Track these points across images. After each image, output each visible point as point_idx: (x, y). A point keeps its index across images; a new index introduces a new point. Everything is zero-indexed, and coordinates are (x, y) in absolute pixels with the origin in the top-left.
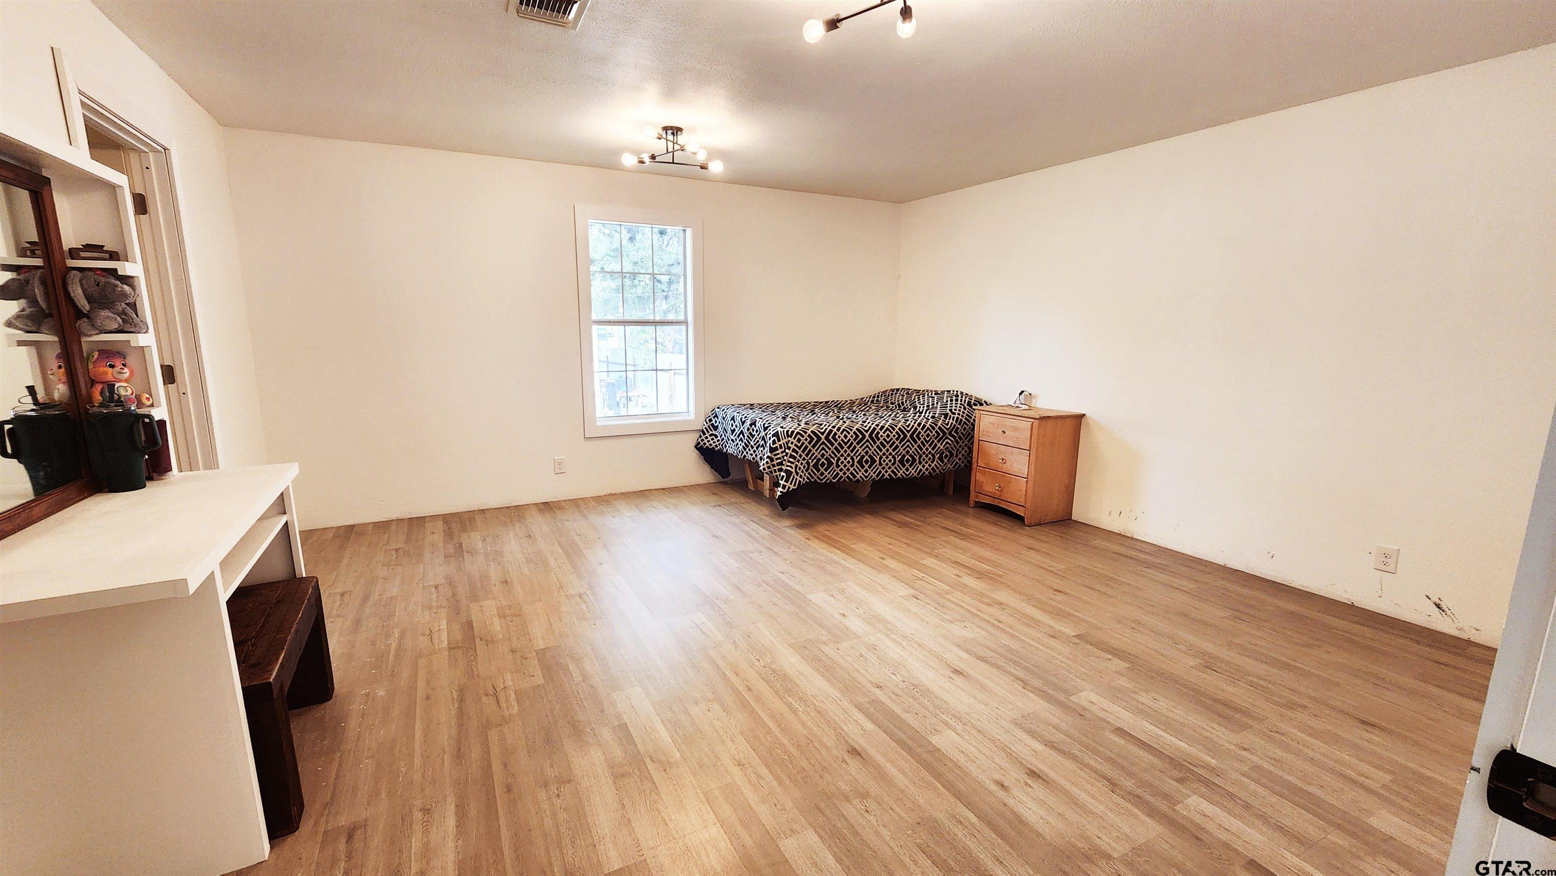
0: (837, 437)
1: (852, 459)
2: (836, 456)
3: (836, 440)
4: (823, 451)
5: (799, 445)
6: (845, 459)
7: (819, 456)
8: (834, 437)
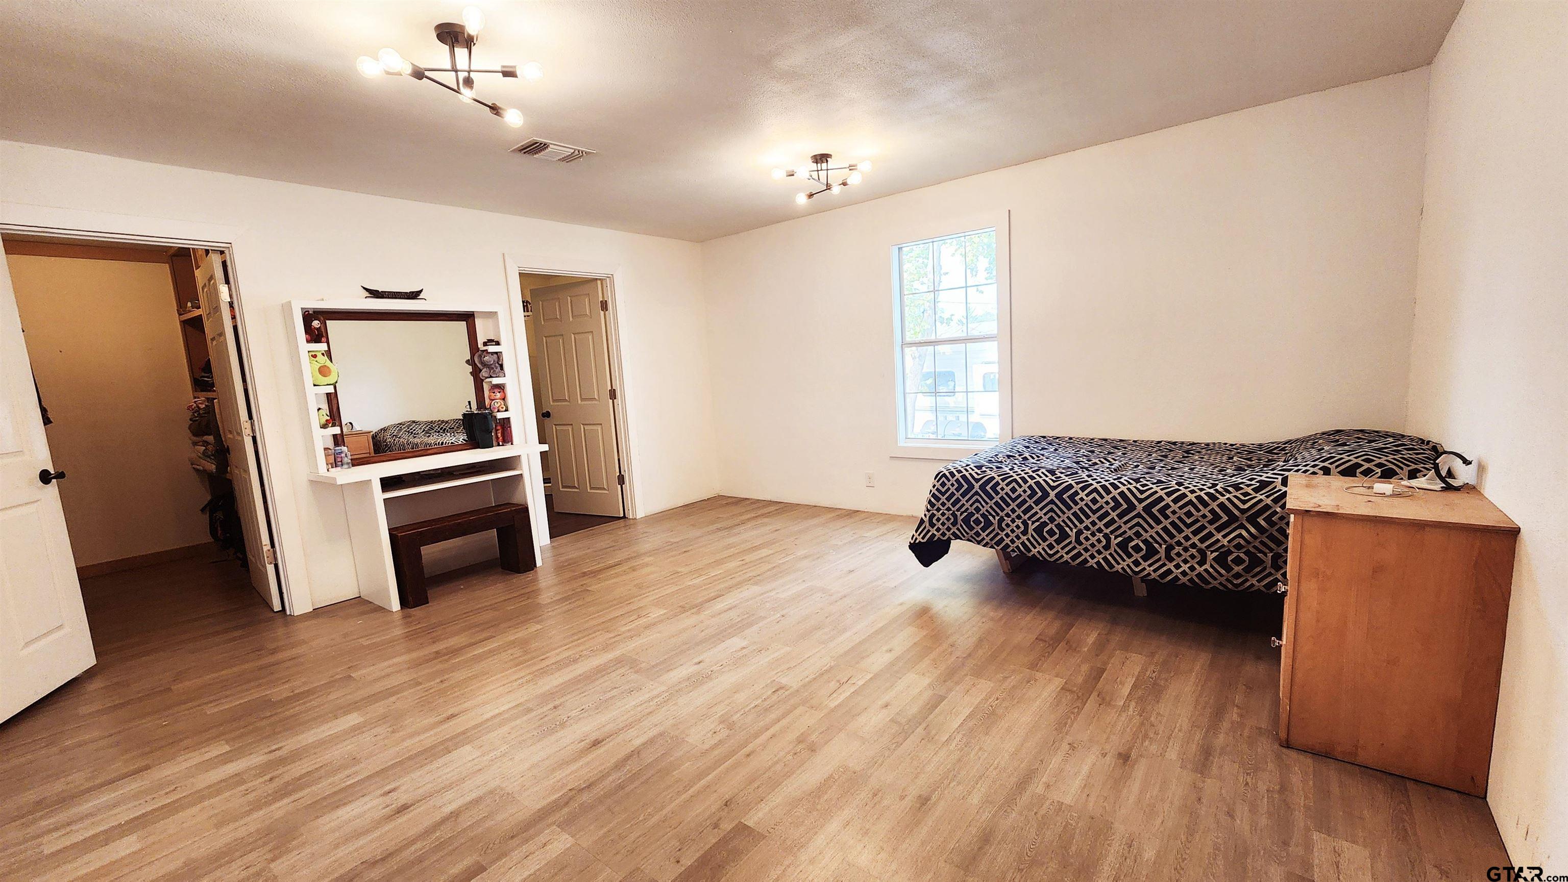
0: (998, 488)
1: (1025, 523)
2: (998, 515)
3: (997, 493)
4: (977, 504)
5: (943, 490)
6: (1013, 521)
7: (972, 509)
8: (994, 488)
